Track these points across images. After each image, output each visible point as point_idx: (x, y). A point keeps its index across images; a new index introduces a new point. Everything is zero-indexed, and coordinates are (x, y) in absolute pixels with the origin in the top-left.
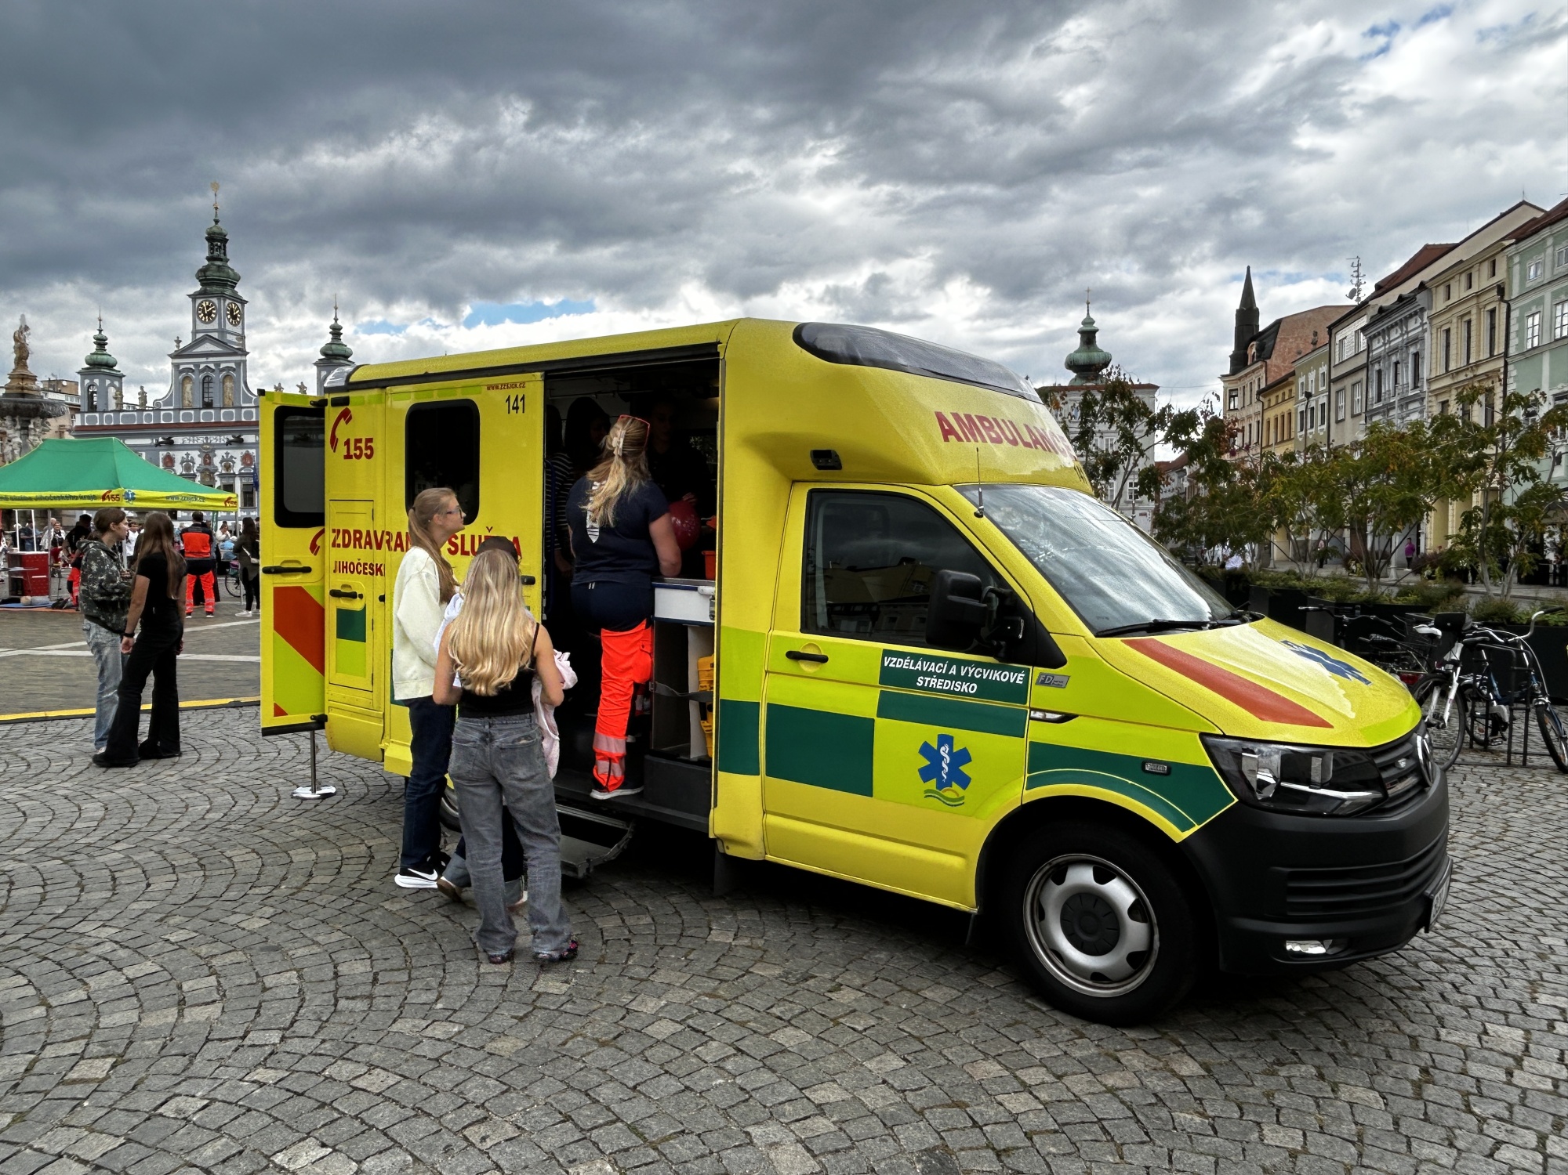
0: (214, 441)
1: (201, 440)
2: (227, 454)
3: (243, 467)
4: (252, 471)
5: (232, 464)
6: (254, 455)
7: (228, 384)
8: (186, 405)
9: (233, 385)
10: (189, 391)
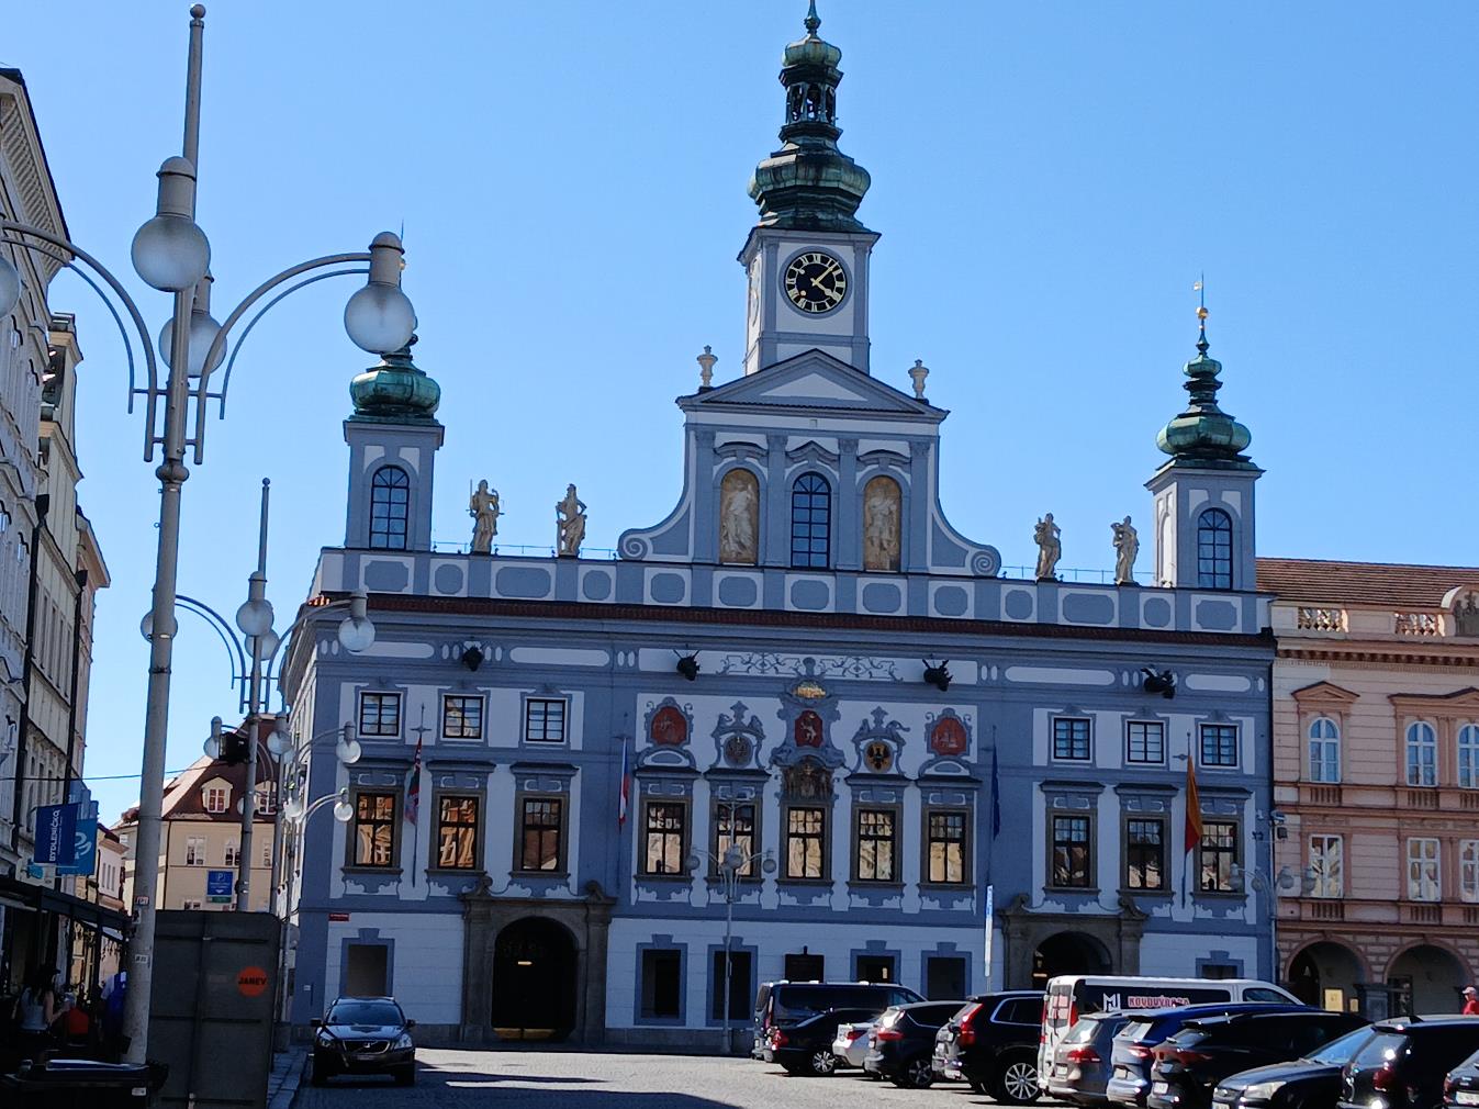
0: (834, 674)
1: (789, 664)
2: (879, 713)
3: (932, 756)
4: (965, 772)
5: (894, 746)
6: (969, 723)
7: (877, 504)
8: (734, 556)
9: (894, 508)
10: (746, 515)
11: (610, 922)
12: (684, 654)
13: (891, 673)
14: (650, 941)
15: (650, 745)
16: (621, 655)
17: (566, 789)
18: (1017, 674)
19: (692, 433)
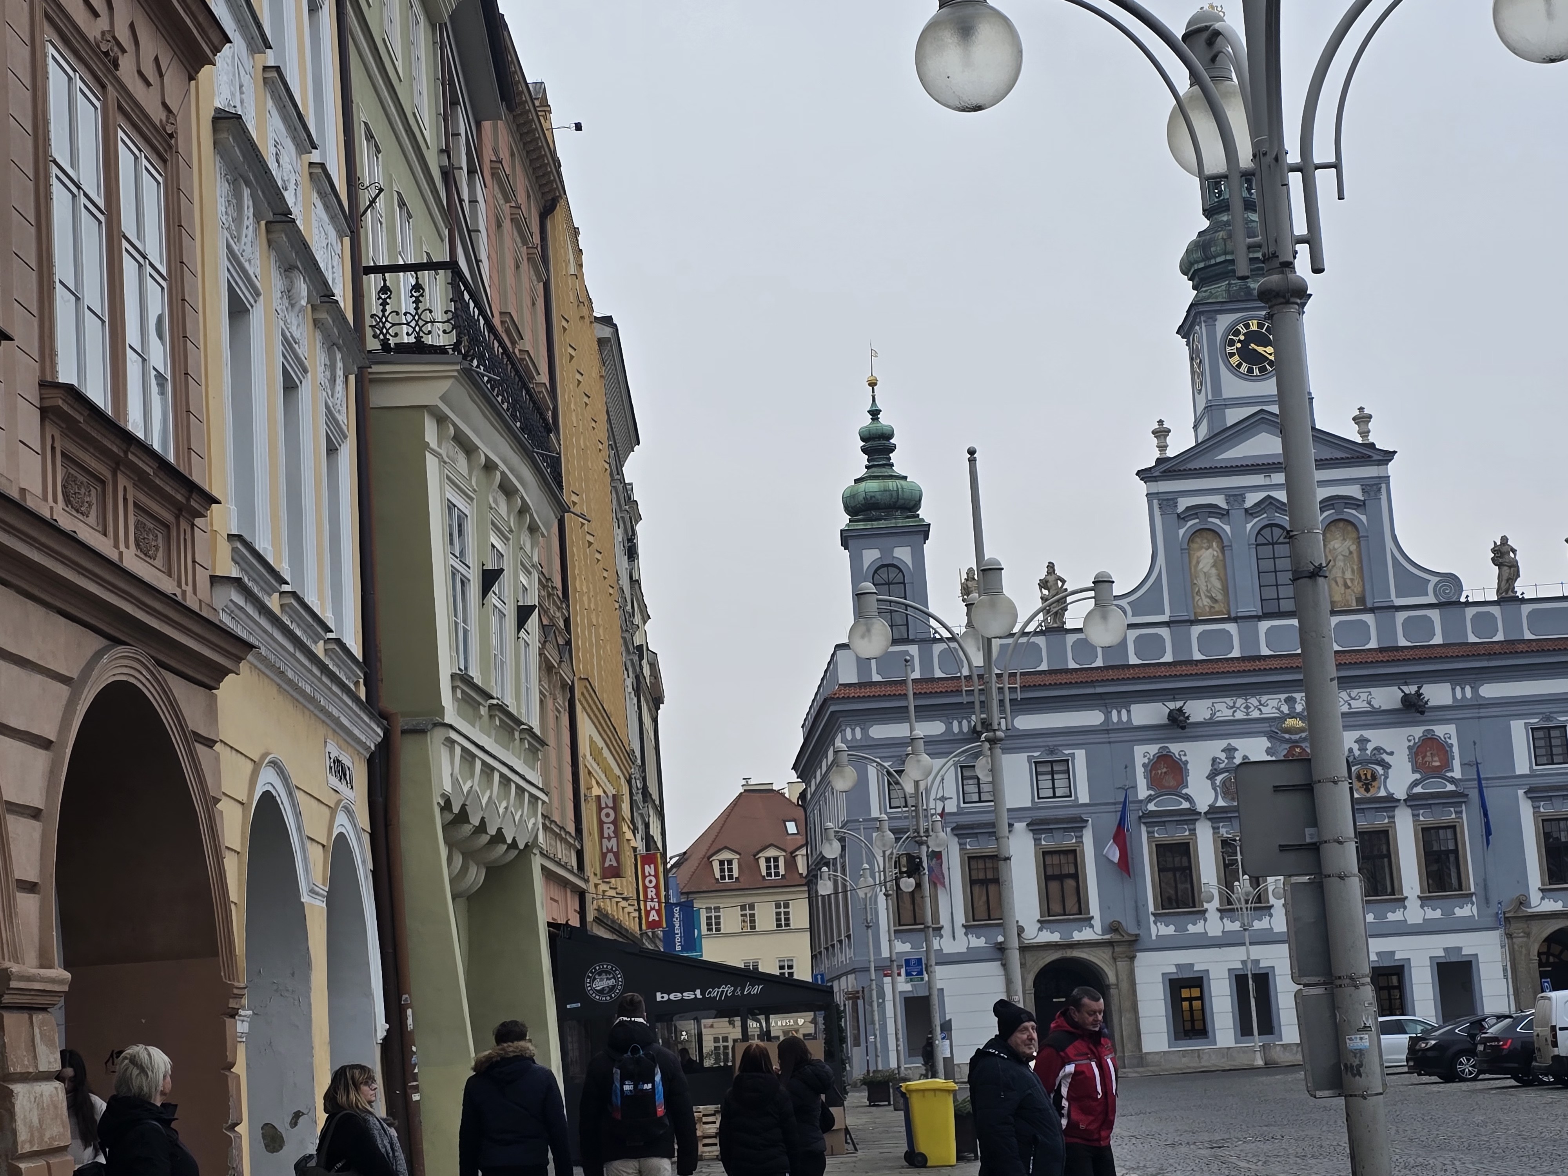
1: (1272, 704)
2: (1362, 741)
3: (1418, 776)
4: (1451, 787)
5: (1380, 770)
6: (1450, 741)
7: (1336, 546)
8: (1208, 609)
9: (1353, 548)
10: (1214, 571)
11: (1135, 957)
12: (1172, 705)
13: (1369, 703)
14: (1175, 970)
15: (1153, 793)
16: (1114, 713)
17: (1079, 840)
18: (1490, 690)
19: (1155, 502)
